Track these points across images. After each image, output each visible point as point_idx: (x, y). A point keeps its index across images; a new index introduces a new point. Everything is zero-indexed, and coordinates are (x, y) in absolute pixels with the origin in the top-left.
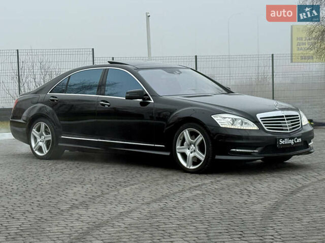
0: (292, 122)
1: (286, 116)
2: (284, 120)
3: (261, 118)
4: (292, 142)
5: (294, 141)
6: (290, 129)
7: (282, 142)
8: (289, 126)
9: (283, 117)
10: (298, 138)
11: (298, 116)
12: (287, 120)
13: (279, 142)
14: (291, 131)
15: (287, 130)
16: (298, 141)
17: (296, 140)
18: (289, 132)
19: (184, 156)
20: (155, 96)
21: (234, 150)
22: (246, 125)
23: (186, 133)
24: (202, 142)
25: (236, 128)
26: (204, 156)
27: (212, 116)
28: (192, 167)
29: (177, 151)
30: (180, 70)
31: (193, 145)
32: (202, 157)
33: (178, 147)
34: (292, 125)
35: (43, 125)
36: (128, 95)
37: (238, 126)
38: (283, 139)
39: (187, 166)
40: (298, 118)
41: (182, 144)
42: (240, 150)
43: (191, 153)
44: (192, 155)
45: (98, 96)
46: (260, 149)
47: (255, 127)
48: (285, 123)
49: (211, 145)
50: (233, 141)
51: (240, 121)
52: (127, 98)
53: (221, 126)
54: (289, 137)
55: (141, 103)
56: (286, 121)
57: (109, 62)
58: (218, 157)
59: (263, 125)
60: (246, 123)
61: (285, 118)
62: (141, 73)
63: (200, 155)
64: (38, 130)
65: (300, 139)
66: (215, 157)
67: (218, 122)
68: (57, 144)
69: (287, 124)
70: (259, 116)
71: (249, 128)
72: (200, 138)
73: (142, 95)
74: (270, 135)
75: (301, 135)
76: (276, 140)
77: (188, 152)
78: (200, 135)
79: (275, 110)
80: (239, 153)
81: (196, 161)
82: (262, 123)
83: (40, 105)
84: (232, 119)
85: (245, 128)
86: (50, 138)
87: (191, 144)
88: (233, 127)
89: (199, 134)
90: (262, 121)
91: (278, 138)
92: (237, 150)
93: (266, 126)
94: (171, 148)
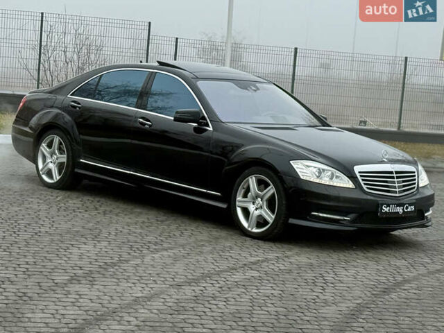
0: (404, 181)
1: (397, 172)
2: (393, 178)
3: (359, 172)
4: (400, 210)
5: (403, 209)
6: (400, 192)
7: (385, 209)
8: (399, 187)
9: (392, 173)
10: (410, 205)
11: (414, 172)
12: (398, 177)
13: (382, 209)
14: (401, 195)
15: (395, 192)
16: (409, 210)
17: (407, 208)
18: (397, 195)
19: (246, 212)
20: (216, 121)
21: (316, 214)
22: (338, 180)
23: (252, 181)
24: (273, 195)
25: (323, 182)
26: (273, 217)
27: (291, 162)
28: (255, 230)
29: (237, 203)
30: (258, 85)
31: (259, 199)
32: (270, 217)
33: (239, 198)
34: (404, 186)
35: (57, 139)
36: (178, 115)
37: (325, 180)
38: (388, 206)
39: (249, 227)
40: (415, 176)
41: (245, 196)
42: (325, 215)
43: (256, 209)
44: (257, 213)
45: (137, 109)
46: (353, 216)
47: (350, 185)
48: (394, 182)
49: (284, 202)
50: (315, 201)
51: (329, 173)
52: (176, 120)
53: (302, 177)
54: (397, 202)
55: (195, 129)
56: (396, 180)
57: (158, 62)
58: (292, 221)
59: (362, 183)
60: (337, 177)
61: (395, 175)
62: (200, 84)
63: (267, 214)
64: (50, 146)
65: (413, 207)
66: (288, 220)
67: (298, 170)
68: (74, 169)
69: (397, 184)
70: (357, 169)
71: (342, 185)
72: (271, 190)
73: (197, 117)
74: (369, 197)
75: (414, 201)
76: (378, 206)
77: (252, 208)
78: (272, 186)
79: (382, 162)
80: (323, 219)
81: (261, 222)
82: (360, 179)
83: (56, 111)
84: (319, 169)
85: (335, 184)
86: (65, 160)
87: (257, 197)
88: (318, 181)
89: (270, 185)
90: (361, 176)
91: (380, 202)
92: (321, 215)
93: (365, 184)
94: (229, 198)
